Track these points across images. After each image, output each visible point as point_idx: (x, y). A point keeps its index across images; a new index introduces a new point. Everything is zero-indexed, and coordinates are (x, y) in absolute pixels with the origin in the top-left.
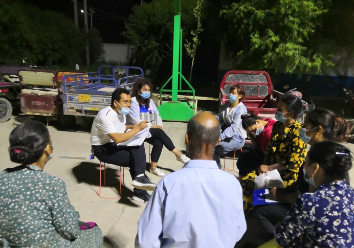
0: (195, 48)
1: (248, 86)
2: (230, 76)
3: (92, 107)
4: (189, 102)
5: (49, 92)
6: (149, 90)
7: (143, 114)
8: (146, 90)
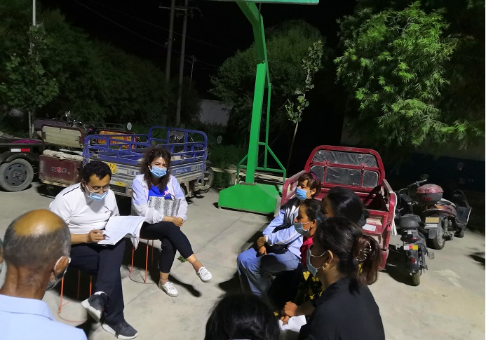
0: (300, 111)
1: (347, 170)
2: (320, 153)
3: (118, 181)
4: (279, 186)
5: (73, 156)
6: (163, 165)
7: (154, 198)
8: (160, 164)
